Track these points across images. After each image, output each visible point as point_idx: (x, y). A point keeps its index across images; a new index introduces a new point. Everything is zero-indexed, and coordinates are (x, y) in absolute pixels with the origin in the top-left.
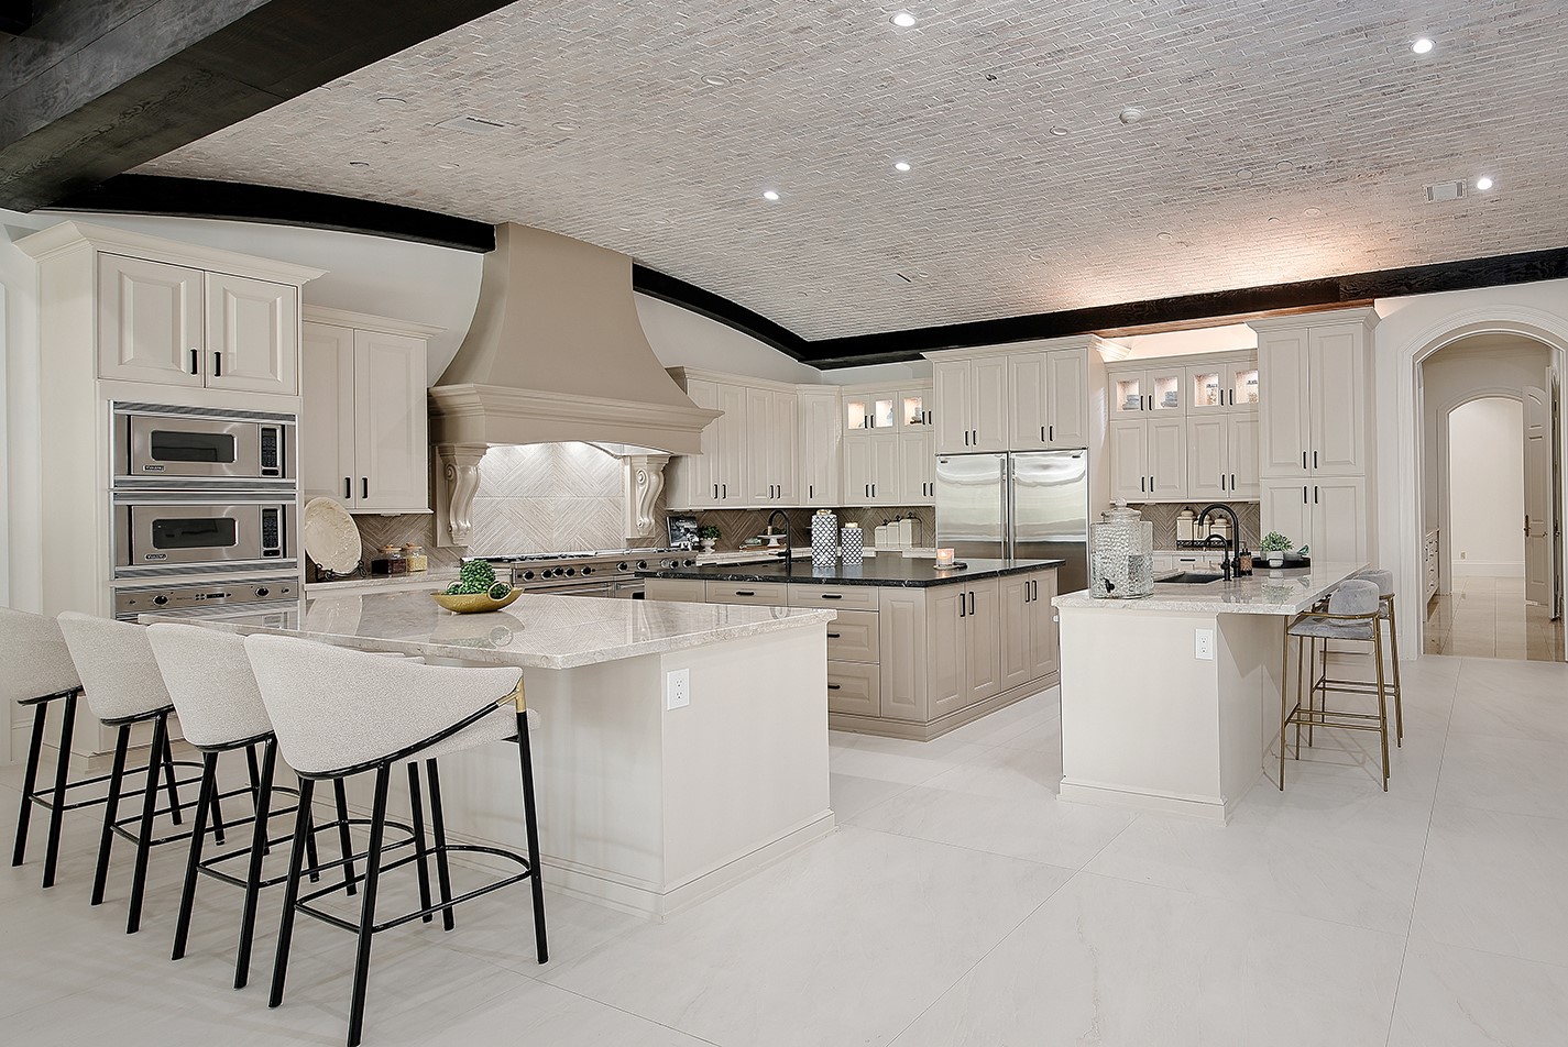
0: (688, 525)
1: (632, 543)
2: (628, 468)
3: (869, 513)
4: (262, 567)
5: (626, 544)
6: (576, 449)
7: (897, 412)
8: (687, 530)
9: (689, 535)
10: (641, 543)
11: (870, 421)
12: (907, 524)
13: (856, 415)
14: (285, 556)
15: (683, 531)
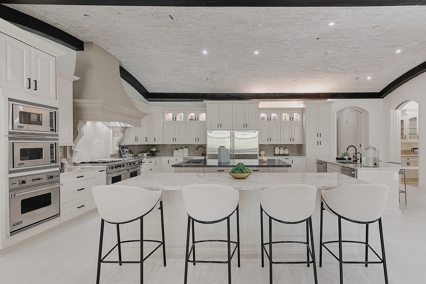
0: (126, 150)
1: (112, 156)
2: (112, 130)
3: (168, 146)
4: (50, 167)
5: (109, 156)
6: (99, 124)
7: (186, 116)
8: (126, 151)
9: (127, 153)
10: (113, 156)
11: (174, 119)
12: (186, 150)
13: (170, 116)
14: (56, 163)
15: (125, 152)
